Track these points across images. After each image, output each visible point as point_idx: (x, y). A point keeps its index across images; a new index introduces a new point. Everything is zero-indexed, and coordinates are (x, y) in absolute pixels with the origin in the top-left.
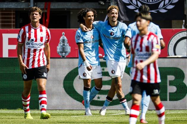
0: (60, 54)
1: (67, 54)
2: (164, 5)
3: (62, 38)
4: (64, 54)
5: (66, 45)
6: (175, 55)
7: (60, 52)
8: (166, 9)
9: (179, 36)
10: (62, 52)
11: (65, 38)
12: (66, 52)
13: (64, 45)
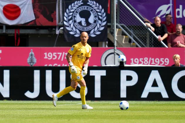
0: (30, 64)
1: (34, 64)
2: (94, 32)
3: (30, 53)
4: (32, 64)
5: (33, 58)
6: (106, 65)
7: (30, 62)
8: (96, 35)
9: (109, 52)
10: (31, 63)
11: (33, 53)
12: (33, 63)
13: (32, 58)
